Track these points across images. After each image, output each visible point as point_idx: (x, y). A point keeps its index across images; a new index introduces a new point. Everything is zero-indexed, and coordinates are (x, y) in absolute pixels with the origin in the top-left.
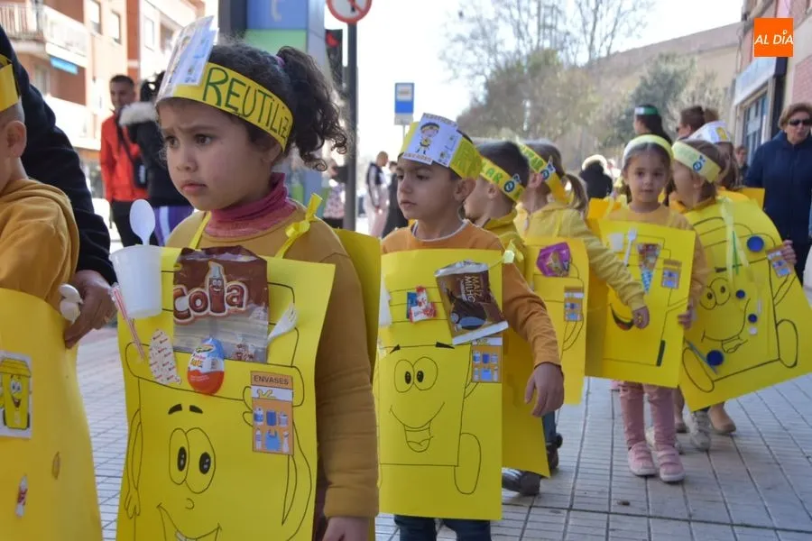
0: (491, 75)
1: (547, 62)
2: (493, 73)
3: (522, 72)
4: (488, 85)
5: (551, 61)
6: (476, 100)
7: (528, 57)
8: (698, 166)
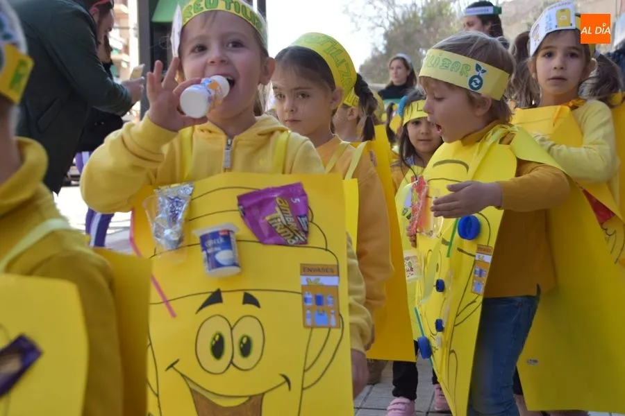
0: (390, 26)
1: (440, 13)
2: (392, 24)
3: (419, 23)
4: (386, 35)
5: (444, 12)
6: (376, 49)
7: (424, 8)
8: (476, 81)
